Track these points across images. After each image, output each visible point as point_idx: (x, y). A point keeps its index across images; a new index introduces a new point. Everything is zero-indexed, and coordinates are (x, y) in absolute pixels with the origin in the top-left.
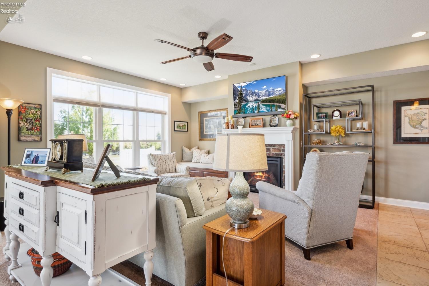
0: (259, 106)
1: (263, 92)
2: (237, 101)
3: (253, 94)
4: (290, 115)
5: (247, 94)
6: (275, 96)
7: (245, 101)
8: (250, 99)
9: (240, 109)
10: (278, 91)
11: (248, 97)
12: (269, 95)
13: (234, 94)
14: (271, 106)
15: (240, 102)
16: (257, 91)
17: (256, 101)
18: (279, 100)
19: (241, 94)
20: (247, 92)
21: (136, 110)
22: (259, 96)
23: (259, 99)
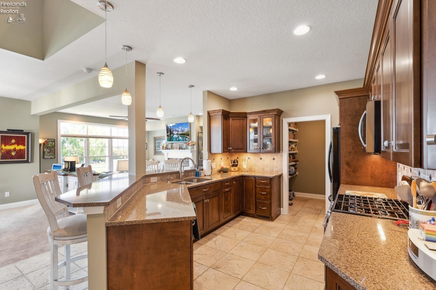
0: (178, 136)
1: (180, 130)
2: (169, 134)
3: (176, 130)
4: (189, 144)
5: (173, 131)
6: (185, 132)
7: (173, 134)
8: (175, 133)
9: (171, 138)
10: (186, 130)
11: (173, 132)
12: (182, 132)
13: (167, 130)
14: (184, 137)
15: (170, 134)
16: (177, 129)
17: (177, 134)
18: (187, 134)
19: (171, 130)
20: (173, 129)
21: (110, 138)
22: (178, 132)
23: (178, 133)
